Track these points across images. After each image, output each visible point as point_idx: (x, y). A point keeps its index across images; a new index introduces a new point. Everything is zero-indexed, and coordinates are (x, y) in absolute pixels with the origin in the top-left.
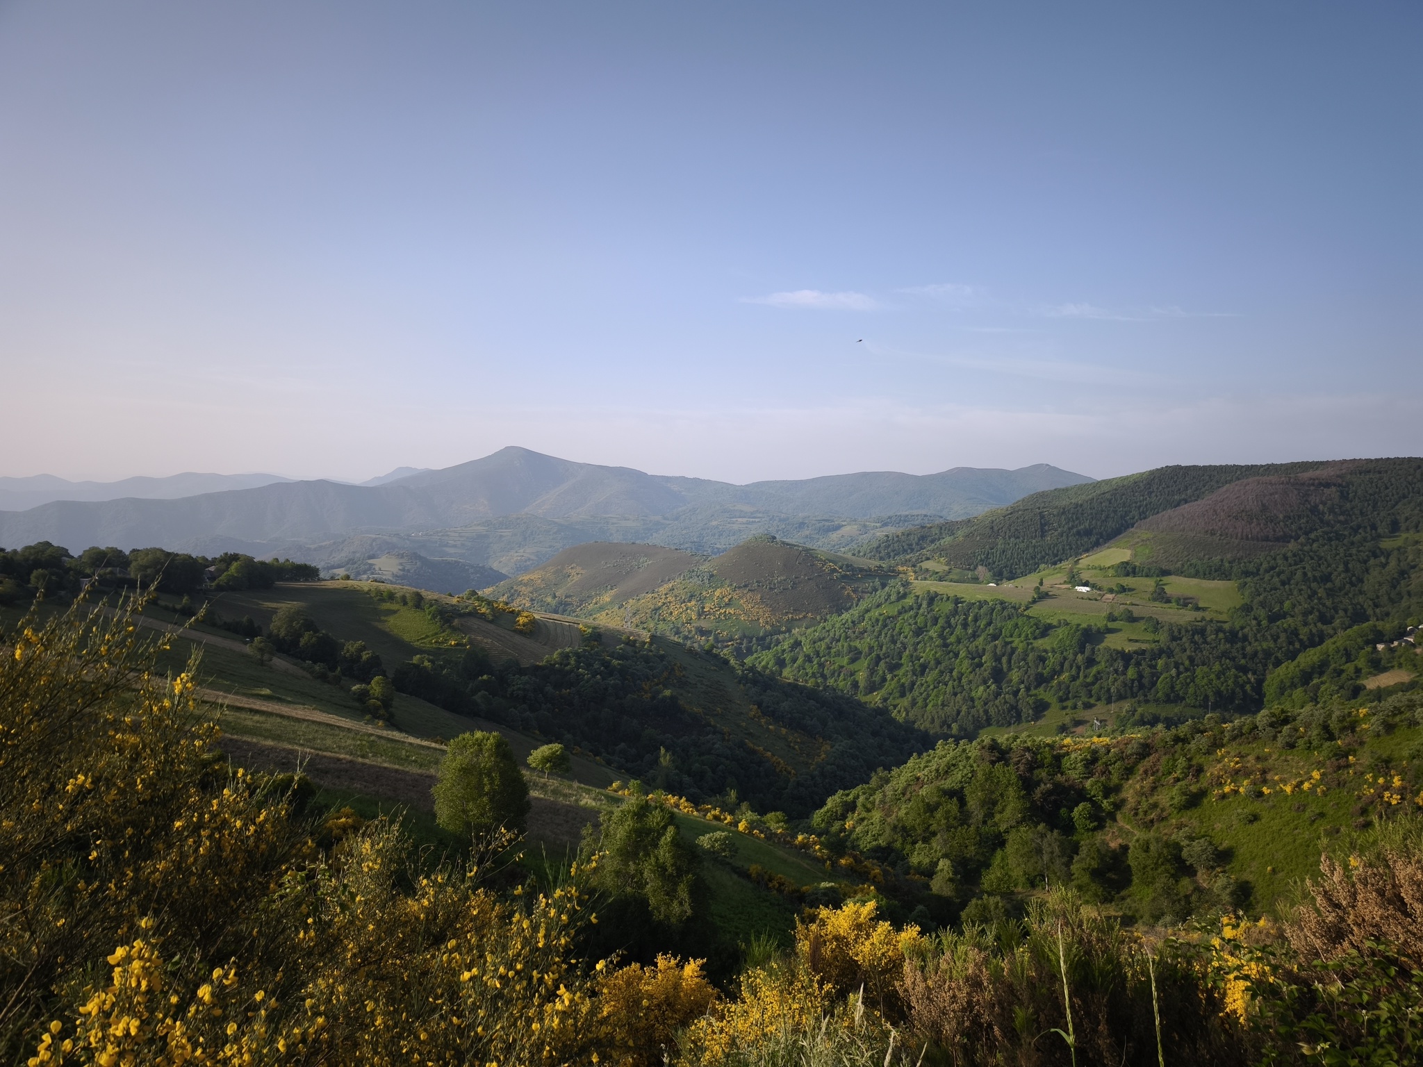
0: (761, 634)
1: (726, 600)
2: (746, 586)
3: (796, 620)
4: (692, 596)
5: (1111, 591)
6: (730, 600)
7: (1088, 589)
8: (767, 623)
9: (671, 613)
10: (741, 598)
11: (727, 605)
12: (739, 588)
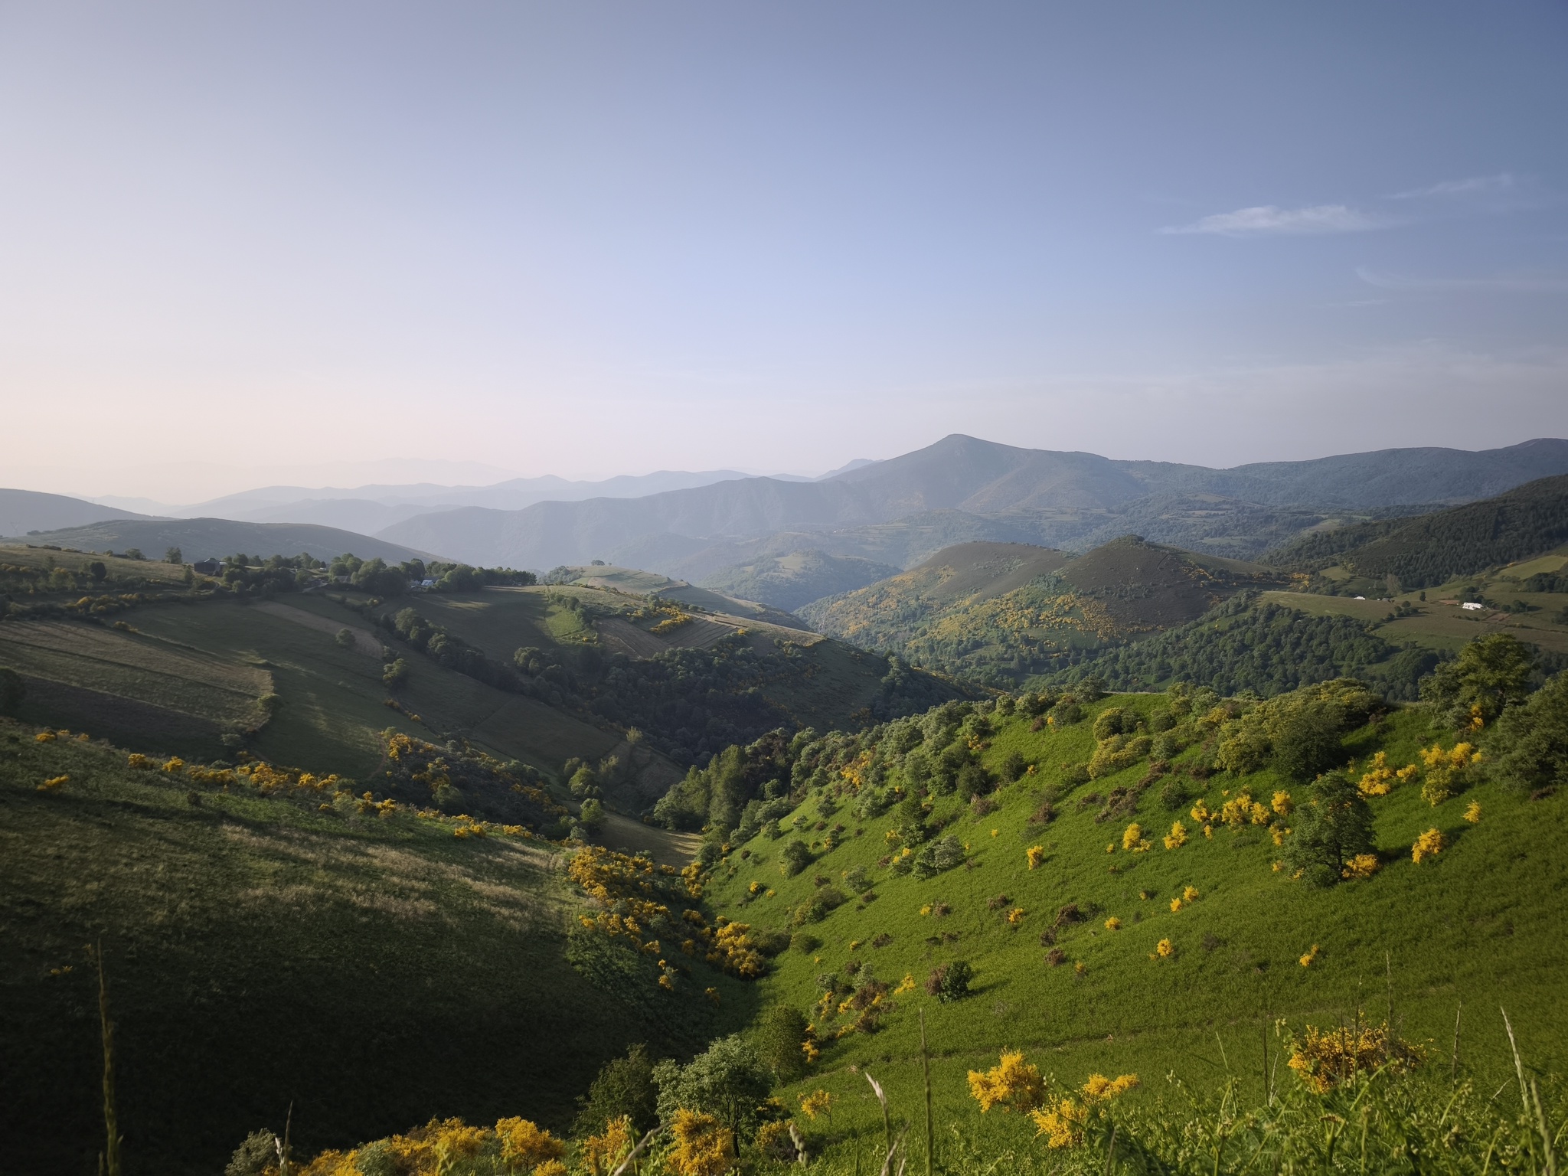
0: (1095, 647)
1: (1067, 608)
2: (1093, 593)
3: (1143, 632)
4: (1032, 603)
5: (1507, 609)
6: (1070, 608)
7: (1478, 606)
8: (1106, 634)
9: (1006, 620)
10: (1084, 606)
11: (1066, 613)
12: (1085, 595)
